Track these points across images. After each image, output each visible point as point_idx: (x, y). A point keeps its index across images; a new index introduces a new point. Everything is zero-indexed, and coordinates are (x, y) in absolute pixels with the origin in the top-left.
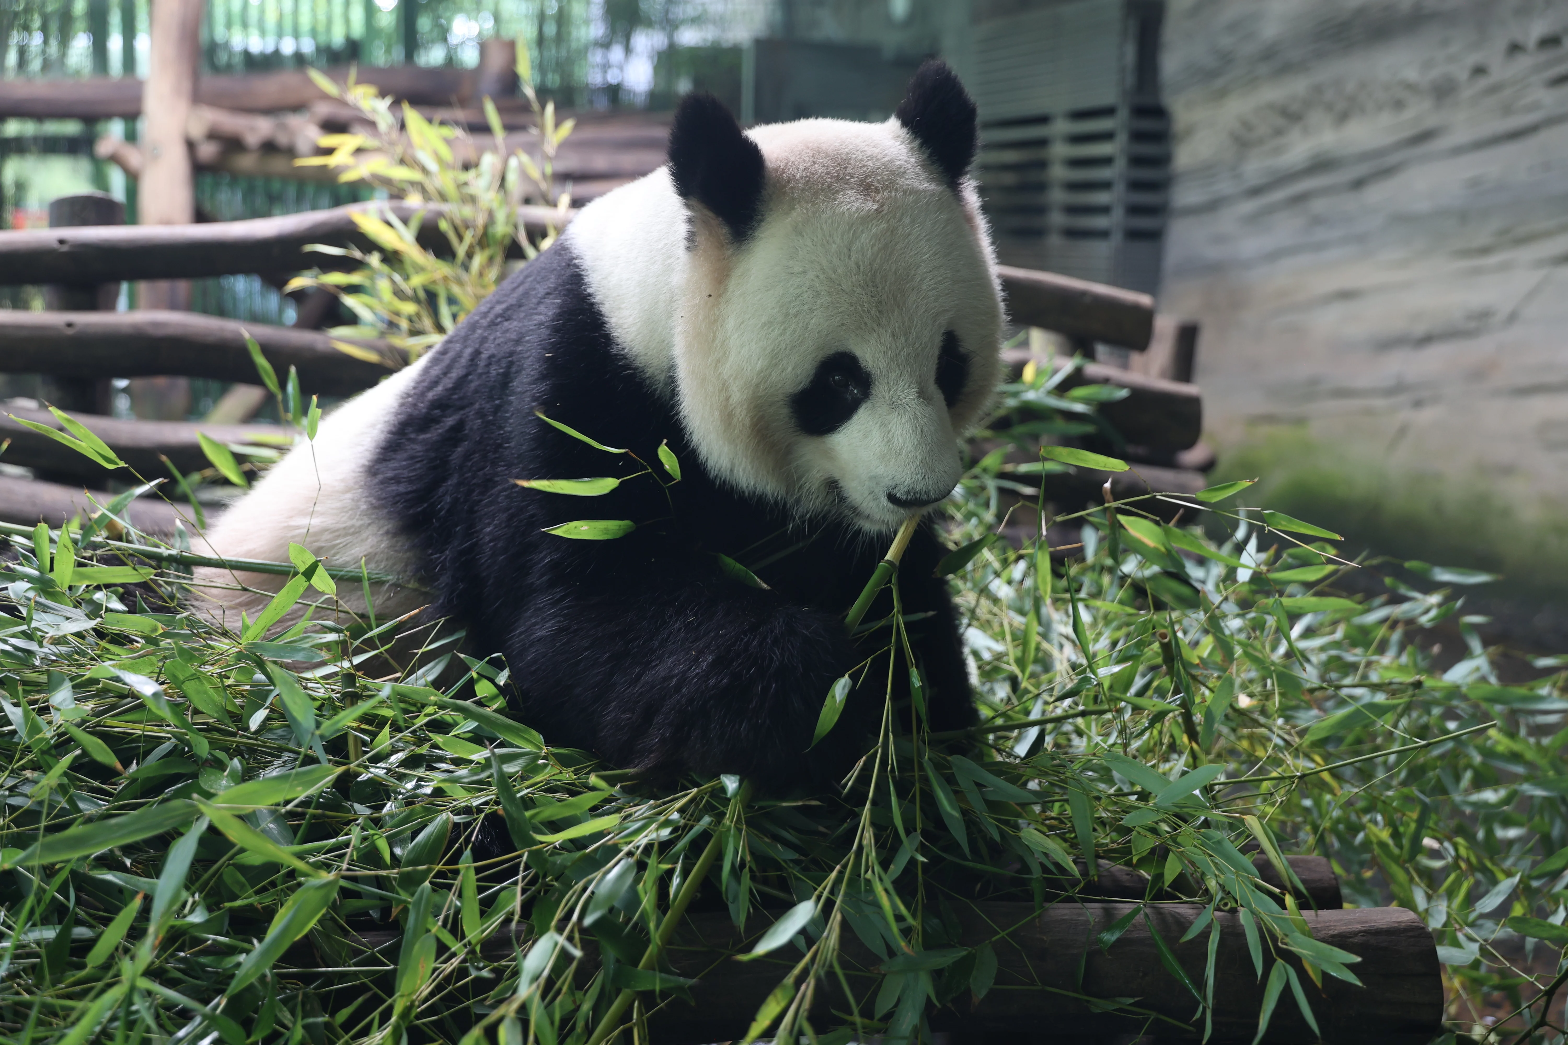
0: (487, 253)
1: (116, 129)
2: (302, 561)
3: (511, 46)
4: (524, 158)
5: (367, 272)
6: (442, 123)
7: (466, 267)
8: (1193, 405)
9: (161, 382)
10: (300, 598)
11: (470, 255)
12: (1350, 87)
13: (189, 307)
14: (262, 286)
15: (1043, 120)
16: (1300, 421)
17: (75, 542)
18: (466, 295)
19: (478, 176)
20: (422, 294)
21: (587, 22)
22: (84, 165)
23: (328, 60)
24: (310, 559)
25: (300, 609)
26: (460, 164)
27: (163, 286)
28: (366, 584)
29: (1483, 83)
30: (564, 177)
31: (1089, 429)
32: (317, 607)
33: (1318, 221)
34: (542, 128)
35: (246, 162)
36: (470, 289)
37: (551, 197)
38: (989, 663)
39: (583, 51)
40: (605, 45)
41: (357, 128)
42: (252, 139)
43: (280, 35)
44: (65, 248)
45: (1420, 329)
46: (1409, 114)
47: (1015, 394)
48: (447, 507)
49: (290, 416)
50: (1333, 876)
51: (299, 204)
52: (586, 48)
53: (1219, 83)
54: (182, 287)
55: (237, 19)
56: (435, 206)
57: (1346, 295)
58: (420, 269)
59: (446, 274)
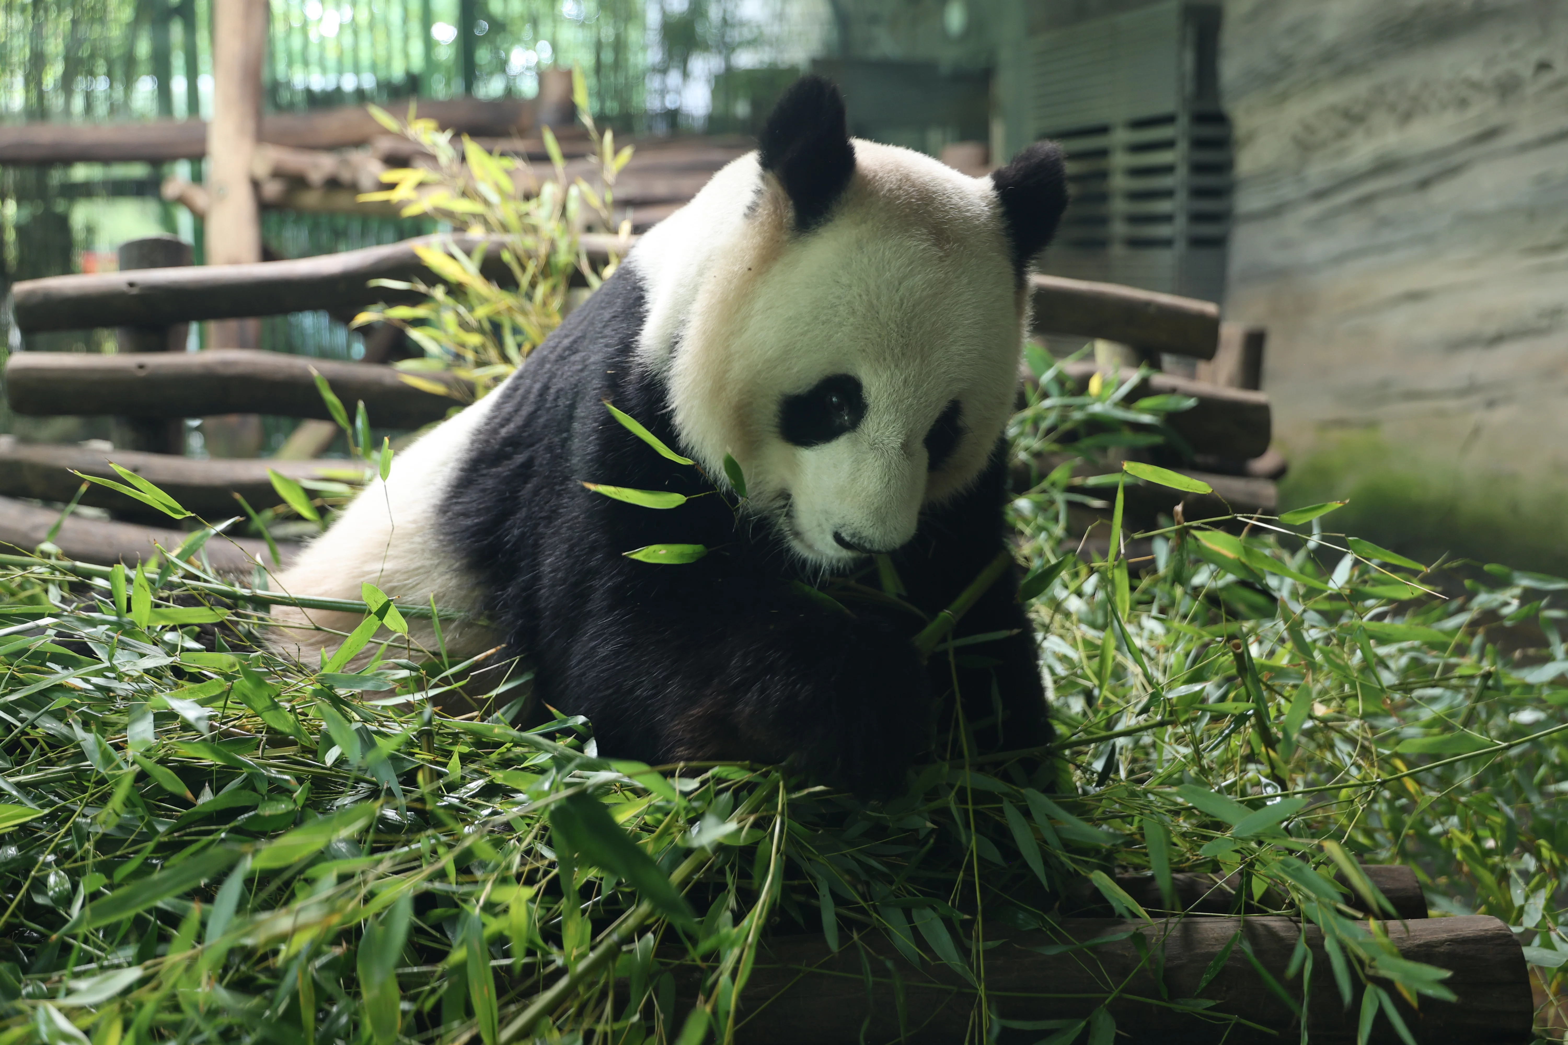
0: (550, 282)
1: (182, 171)
2: (374, 603)
3: (568, 75)
4: (584, 186)
5: (432, 305)
6: (503, 154)
7: (530, 297)
8: (1262, 413)
9: (233, 420)
10: (374, 636)
11: (533, 285)
12: (1413, 87)
13: (258, 345)
14: (330, 322)
15: (1103, 130)
16: (1371, 425)
17: (152, 582)
18: (530, 325)
19: (539, 206)
20: (487, 326)
21: (644, 48)
22: (151, 207)
23: (389, 95)
24: (383, 599)
25: (372, 648)
26: (520, 194)
27: (232, 325)
28: (436, 620)
29: (1547, 78)
30: (626, 204)
31: (1157, 439)
32: (389, 645)
33: (1384, 222)
34: (600, 155)
35: (311, 199)
36: (534, 319)
37: (612, 224)
38: (1063, 678)
39: (641, 77)
40: (663, 70)
41: (418, 162)
42: (316, 176)
43: (340, 72)
44: (134, 291)
45: (1491, 329)
46: (1473, 112)
47: (1082, 407)
48: (514, 540)
49: (360, 450)
50: (1417, 885)
51: (364, 239)
52: (644, 74)
53: (1280, 87)
54: (251, 325)
55: (297, 57)
56: (498, 237)
57: (1414, 297)
58: (484, 300)
59: (511, 305)
